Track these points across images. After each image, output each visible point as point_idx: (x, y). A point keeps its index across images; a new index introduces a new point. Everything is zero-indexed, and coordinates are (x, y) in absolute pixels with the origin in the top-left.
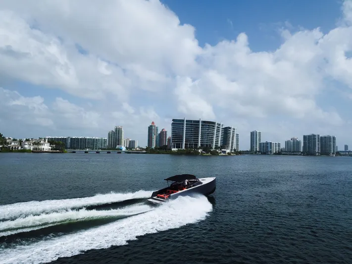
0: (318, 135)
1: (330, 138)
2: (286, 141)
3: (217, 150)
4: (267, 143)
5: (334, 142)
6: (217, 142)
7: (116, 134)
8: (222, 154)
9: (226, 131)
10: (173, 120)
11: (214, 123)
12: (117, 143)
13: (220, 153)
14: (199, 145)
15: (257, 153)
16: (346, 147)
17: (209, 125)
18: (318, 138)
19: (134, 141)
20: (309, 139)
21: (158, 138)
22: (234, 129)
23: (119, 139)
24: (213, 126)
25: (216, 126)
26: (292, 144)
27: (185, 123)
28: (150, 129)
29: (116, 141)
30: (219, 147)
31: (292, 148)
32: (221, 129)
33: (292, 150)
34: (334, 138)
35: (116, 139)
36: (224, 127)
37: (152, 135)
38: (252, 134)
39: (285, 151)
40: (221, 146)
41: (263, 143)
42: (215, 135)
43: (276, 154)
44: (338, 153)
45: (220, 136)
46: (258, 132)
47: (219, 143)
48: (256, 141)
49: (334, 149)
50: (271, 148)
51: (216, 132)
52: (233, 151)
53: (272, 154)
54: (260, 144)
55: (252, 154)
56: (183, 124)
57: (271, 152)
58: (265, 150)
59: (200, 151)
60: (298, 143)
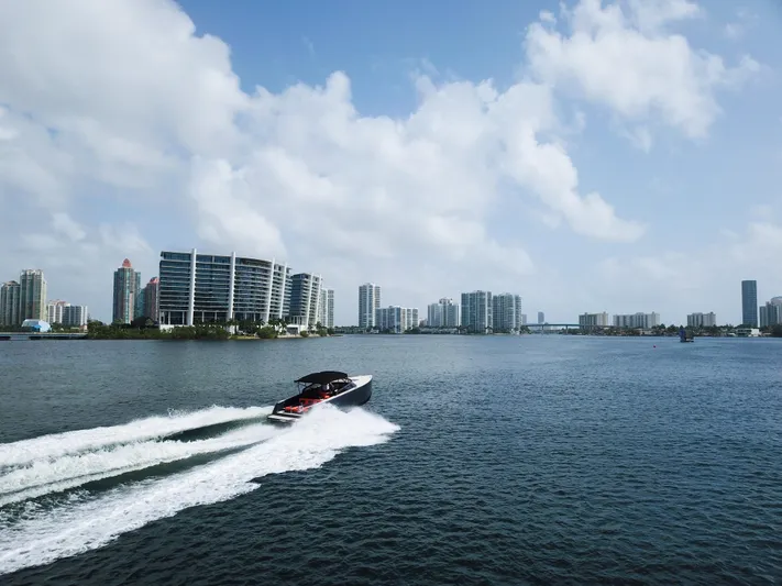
0: (489, 294)
1: (510, 298)
2: (430, 304)
3: (276, 328)
4: (391, 310)
5: (518, 307)
6: (275, 307)
7: (24, 288)
8: (289, 335)
9: (298, 283)
10: (164, 254)
11: (267, 264)
12: (27, 311)
13: (284, 332)
14: (231, 315)
15: (372, 330)
16: (541, 316)
17: (254, 268)
18: (489, 300)
19: (78, 309)
20: (472, 301)
21: (141, 301)
22: (317, 279)
23: (31, 302)
24: (266, 271)
25: (273, 270)
26: (441, 310)
27: (195, 262)
28: (120, 277)
29: (24, 307)
30: (280, 320)
31: (442, 320)
32: (285, 279)
33: (441, 324)
34: (517, 299)
35: (24, 303)
36: (292, 273)
37: (123, 293)
38: (363, 290)
39: (427, 327)
40: (287, 318)
41: (384, 310)
42: (271, 292)
43: (408, 332)
44: (525, 329)
45: (283, 294)
46: (374, 286)
47: (281, 310)
48: (371, 304)
49: (517, 321)
50: (399, 320)
51: (272, 284)
52: (314, 328)
53: (402, 332)
54: (378, 312)
55: (361, 332)
56: (189, 264)
57: (398, 327)
58: (387, 325)
59: (232, 329)
60: (453, 309)
